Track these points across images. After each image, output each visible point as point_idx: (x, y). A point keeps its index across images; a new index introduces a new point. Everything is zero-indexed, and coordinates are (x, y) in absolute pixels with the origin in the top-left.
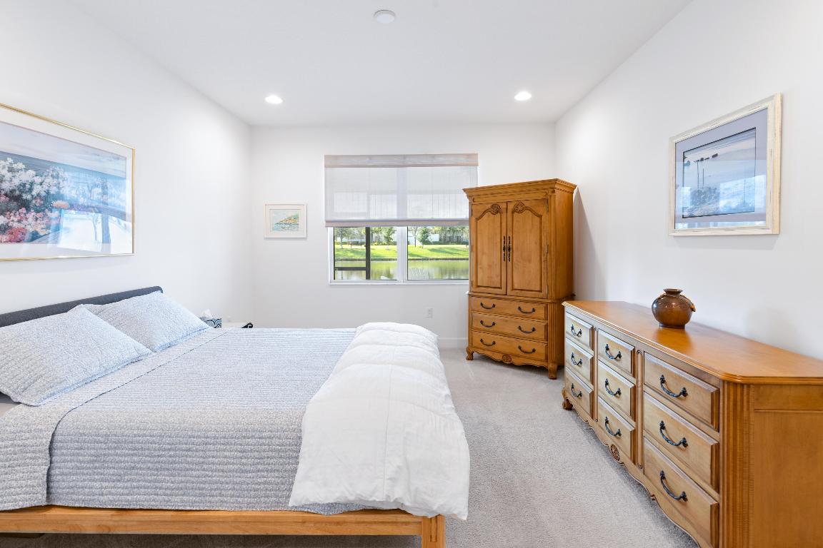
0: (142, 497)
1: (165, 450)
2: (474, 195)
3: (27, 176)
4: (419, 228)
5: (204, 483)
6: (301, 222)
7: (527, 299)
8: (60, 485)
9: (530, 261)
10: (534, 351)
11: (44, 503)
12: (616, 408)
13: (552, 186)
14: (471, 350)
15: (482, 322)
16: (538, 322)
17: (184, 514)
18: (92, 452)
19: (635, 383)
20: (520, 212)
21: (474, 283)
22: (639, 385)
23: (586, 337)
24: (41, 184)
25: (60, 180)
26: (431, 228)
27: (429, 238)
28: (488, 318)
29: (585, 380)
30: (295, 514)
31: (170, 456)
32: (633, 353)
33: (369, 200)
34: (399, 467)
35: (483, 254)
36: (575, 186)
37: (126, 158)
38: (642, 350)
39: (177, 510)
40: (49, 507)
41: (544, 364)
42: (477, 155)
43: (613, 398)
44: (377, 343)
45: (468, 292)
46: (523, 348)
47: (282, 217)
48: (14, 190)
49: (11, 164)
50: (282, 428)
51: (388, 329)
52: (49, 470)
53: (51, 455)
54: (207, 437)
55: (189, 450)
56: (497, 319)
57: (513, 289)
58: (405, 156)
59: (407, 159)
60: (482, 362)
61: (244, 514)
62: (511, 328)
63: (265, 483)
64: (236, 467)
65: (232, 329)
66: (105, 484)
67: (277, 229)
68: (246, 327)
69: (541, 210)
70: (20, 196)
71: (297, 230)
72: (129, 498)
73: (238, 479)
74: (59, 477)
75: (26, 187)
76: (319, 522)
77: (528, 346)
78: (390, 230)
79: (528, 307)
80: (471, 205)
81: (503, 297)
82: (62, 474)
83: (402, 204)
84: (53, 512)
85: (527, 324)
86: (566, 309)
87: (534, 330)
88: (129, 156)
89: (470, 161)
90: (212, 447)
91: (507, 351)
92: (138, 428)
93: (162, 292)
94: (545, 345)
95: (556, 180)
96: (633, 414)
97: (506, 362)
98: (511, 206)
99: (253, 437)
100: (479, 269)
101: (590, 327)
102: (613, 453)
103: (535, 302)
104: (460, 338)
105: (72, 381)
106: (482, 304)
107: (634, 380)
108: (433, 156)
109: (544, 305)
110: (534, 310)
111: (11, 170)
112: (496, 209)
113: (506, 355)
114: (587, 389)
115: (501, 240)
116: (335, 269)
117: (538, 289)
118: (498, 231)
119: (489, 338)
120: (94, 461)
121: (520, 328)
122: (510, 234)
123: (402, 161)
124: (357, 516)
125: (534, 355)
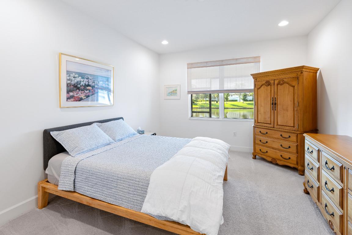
0: (98, 195)
1: (105, 179)
2: (256, 77)
3: (79, 79)
4: (242, 94)
5: (117, 195)
6: (178, 92)
7: (285, 130)
8: (77, 185)
9: (287, 110)
10: (290, 158)
11: (73, 190)
12: (332, 199)
13: (301, 70)
14: (256, 154)
15: (260, 141)
16: (292, 143)
17: (110, 205)
18: (85, 175)
19: (343, 187)
20: (281, 85)
21: (256, 121)
22: (345, 188)
23: (315, 154)
24: (83, 81)
25: (89, 80)
26: (248, 93)
27: (247, 98)
28: (264, 139)
29: (315, 179)
30: (146, 216)
31: (107, 182)
32: (342, 168)
33: (211, 82)
34: (185, 206)
35: (261, 106)
36: (318, 69)
37: (111, 71)
38: (347, 167)
39: (108, 203)
40: (74, 192)
41: (296, 166)
42: (260, 57)
43: (330, 193)
44: (195, 147)
45: (253, 125)
46: (283, 156)
47: (171, 90)
48: (75, 84)
49: (74, 75)
50: (143, 179)
51: (204, 141)
52: (75, 179)
53: (75, 174)
54: (118, 177)
55: (112, 181)
56: (269, 140)
57: (277, 125)
58: (222, 61)
59: (224, 62)
60: (261, 161)
61: (129, 211)
62: (276, 145)
63: (136, 200)
64: (127, 191)
65: (147, 135)
66: (89, 188)
67: (169, 95)
68: (153, 134)
69: (294, 83)
70: (77, 86)
71: (176, 96)
72: (95, 194)
73: (128, 196)
74: (77, 182)
75: (79, 83)
76: (156, 222)
77: (286, 155)
78: (228, 95)
79: (285, 135)
80: (255, 82)
81: (272, 128)
82: (78, 181)
83: (222, 83)
84: (75, 194)
85: (286, 144)
86: (306, 138)
87: (290, 147)
88: (112, 69)
89: (256, 60)
90: (119, 181)
91: (274, 156)
92: (98, 170)
93: (123, 119)
94: (296, 156)
95: (303, 66)
96: (342, 205)
97: (273, 162)
98: (276, 82)
99: (133, 180)
100: (259, 114)
101: (317, 149)
102: (330, 225)
103: (291, 133)
104: (249, 147)
105: (86, 149)
106: (260, 132)
107: (342, 185)
108: (237, 59)
109: (296, 135)
110: (290, 137)
111: (74, 77)
112: (268, 84)
113: (273, 159)
114: (316, 184)
115: (271, 99)
116: (193, 112)
117: (292, 125)
118: (269, 95)
119: (264, 149)
120: (86, 179)
121: (281, 145)
122: (276, 96)
123: (222, 63)
124: (170, 223)
125: (289, 161)
